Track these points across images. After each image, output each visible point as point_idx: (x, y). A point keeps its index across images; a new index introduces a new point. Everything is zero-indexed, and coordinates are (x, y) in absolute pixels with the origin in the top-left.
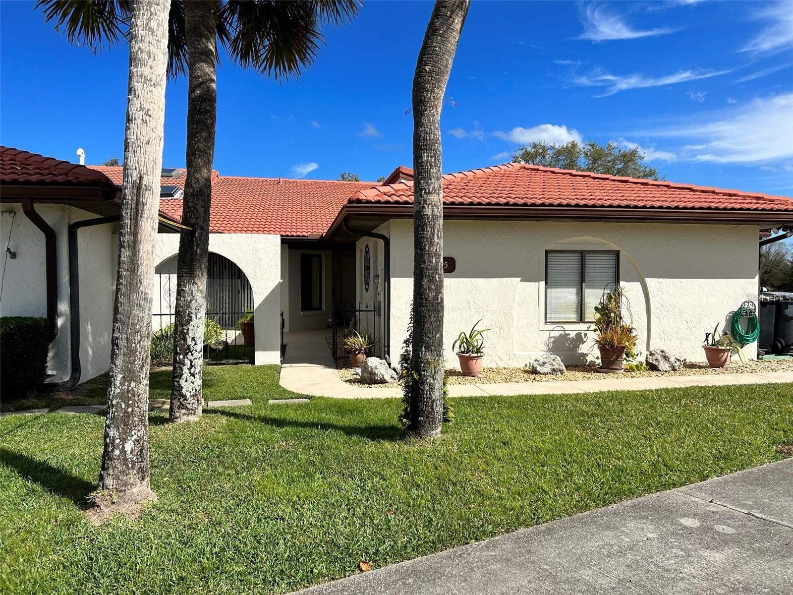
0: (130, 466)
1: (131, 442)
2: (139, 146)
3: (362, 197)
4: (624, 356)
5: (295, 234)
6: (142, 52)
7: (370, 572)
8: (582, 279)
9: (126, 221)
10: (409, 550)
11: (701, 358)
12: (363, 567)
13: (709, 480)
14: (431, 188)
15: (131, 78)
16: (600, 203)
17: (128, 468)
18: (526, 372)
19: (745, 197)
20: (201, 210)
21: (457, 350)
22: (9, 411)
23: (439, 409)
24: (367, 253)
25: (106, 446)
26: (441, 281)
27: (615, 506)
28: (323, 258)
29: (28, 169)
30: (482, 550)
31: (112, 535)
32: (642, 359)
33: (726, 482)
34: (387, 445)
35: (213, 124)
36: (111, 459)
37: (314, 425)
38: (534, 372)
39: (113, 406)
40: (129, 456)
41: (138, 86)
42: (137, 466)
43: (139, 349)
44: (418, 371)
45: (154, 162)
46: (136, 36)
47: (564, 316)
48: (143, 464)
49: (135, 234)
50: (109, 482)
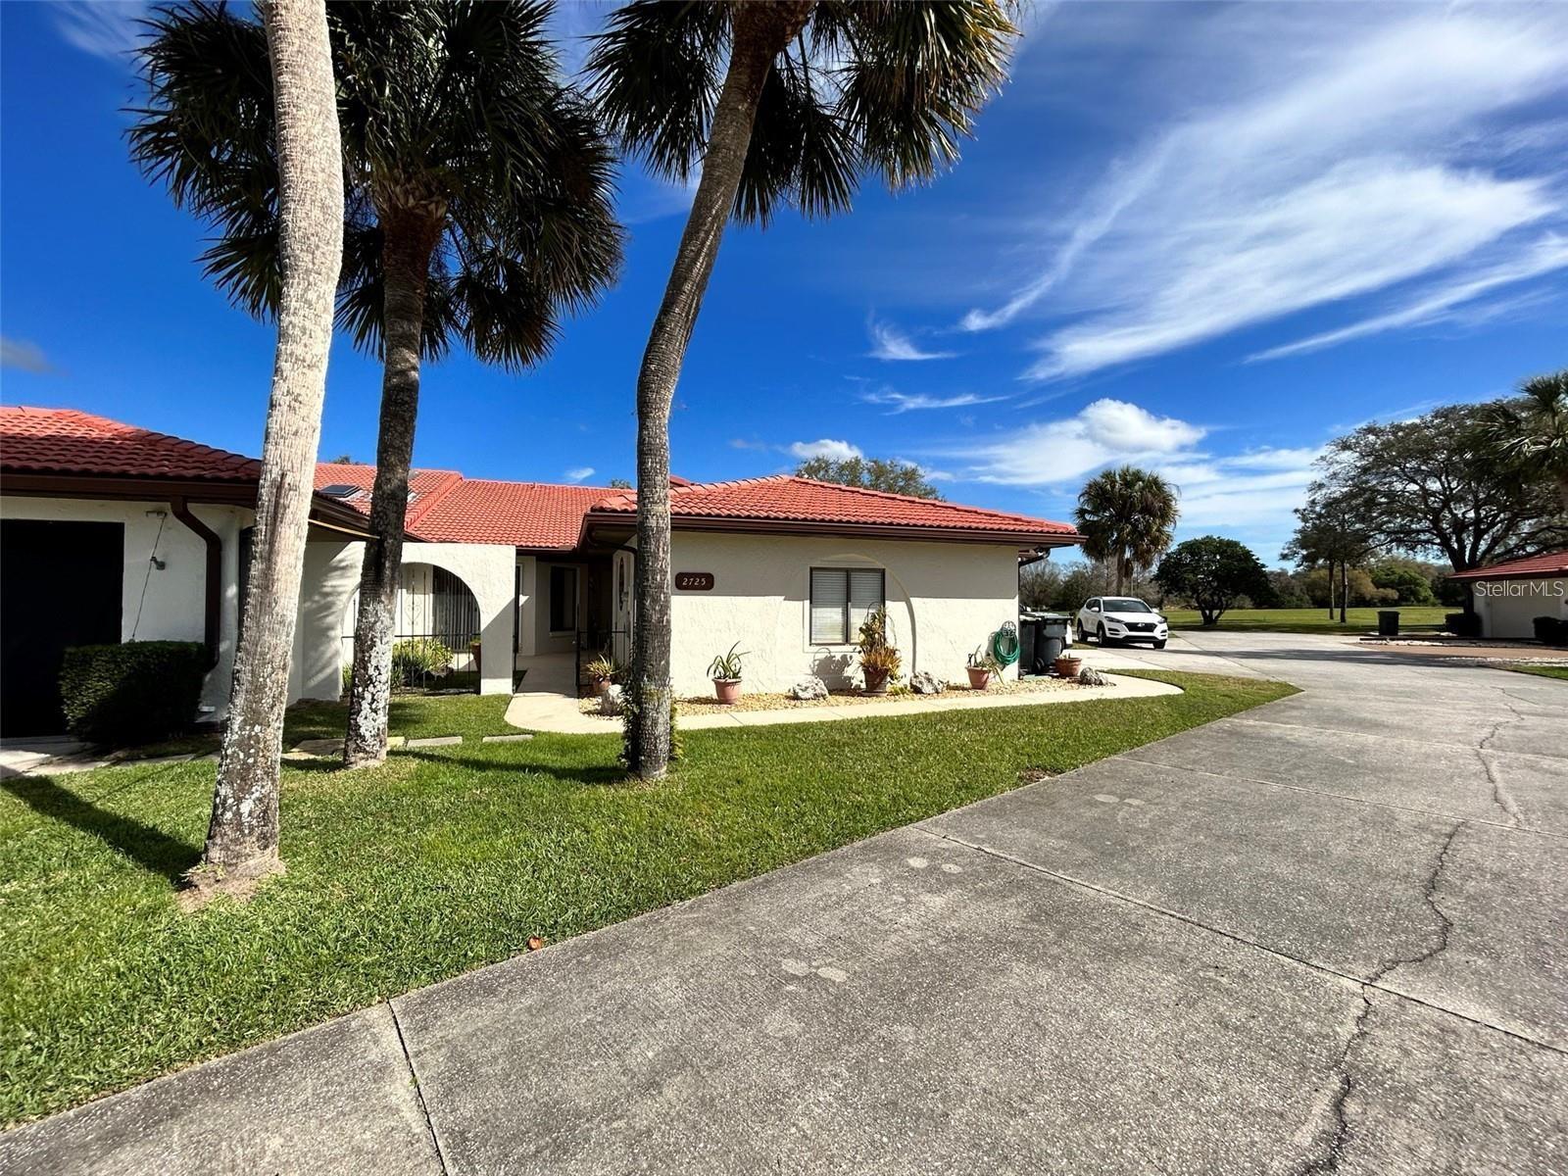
0: (247, 831)
1: (251, 802)
2: (282, 437)
3: (606, 505)
4: (889, 679)
5: (543, 545)
6: (294, 327)
7: (542, 951)
8: (848, 599)
9: (259, 527)
10: (596, 918)
11: (965, 680)
12: (534, 944)
13: (948, 813)
14: (656, 496)
15: (278, 357)
16: (863, 519)
17: (244, 835)
18: (787, 697)
19: (1004, 518)
20: (392, 516)
21: (711, 676)
22: (139, 759)
23: (663, 746)
24: (622, 566)
25: (216, 807)
26: (667, 601)
27: (845, 848)
28: (578, 572)
29: (187, 462)
30: (685, 911)
31: (205, 925)
32: (906, 681)
33: (964, 814)
34: (602, 789)
35: (412, 419)
36: (219, 825)
37: (520, 768)
38: (796, 697)
39: (227, 756)
40: (245, 819)
41: (286, 366)
42: (257, 831)
43: (269, 683)
44: (639, 704)
45: (304, 457)
46: (288, 308)
47: (829, 637)
48: (266, 829)
49: (271, 541)
50: (215, 854)
